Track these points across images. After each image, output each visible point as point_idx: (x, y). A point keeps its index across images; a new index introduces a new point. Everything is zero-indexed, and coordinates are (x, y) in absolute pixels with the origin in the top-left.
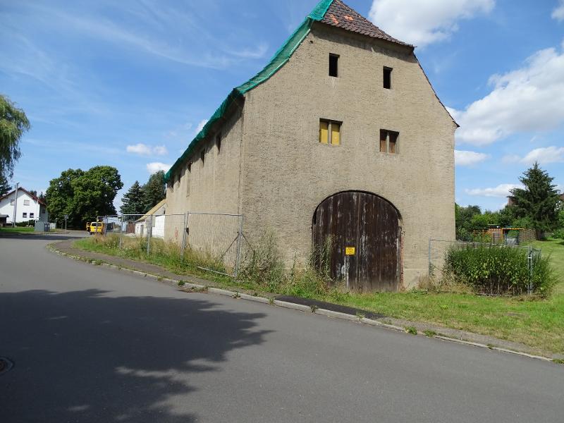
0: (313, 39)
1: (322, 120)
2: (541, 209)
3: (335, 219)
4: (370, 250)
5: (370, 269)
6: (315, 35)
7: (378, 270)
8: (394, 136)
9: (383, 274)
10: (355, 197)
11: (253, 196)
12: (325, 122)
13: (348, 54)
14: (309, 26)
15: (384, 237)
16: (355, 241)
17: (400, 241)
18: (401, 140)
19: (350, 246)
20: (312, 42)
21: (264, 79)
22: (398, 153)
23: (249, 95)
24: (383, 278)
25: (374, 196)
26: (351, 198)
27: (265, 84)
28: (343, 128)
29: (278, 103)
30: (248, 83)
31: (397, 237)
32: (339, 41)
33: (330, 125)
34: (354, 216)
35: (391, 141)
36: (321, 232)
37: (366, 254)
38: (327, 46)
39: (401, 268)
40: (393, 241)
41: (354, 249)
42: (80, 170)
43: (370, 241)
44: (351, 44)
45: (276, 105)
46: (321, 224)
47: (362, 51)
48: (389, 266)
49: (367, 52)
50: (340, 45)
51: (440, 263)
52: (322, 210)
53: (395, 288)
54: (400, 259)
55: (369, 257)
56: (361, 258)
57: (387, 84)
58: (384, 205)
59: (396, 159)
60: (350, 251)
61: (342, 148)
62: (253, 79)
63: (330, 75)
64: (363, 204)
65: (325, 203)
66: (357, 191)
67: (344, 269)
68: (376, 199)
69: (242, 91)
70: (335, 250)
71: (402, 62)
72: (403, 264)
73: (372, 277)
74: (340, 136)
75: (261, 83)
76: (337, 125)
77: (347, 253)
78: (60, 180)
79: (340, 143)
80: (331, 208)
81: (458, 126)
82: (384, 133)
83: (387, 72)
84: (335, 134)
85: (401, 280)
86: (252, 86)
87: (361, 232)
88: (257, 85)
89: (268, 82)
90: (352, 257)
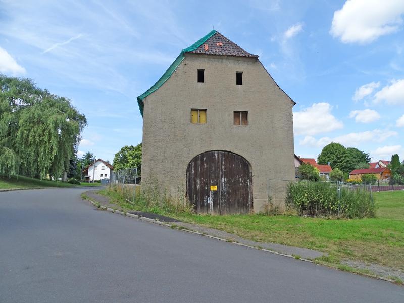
0: (187, 62)
1: (192, 110)
3: (203, 168)
4: (229, 187)
5: (228, 200)
6: (188, 60)
7: (235, 200)
8: (245, 114)
9: (238, 203)
10: (216, 155)
12: (194, 110)
13: (211, 68)
14: (184, 55)
15: (238, 179)
16: (217, 182)
17: (251, 181)
18: (250, 116)
19: (213, 185)
20: (185, 64)
21: (155, 90)
22: (248, 125)
23: (146, 100)
24: (238, 206)
26: (213, 155)
27: (155, 93)
28: (207, 111)
29: (164, 103)
31: (248, 179)
32: (204, 61)
33: (199, 112)
34: (216, 166)
35: (242, 118)
36: (193, 177)
37: (225, 189)
38: (196, 66)
39: (252, 199)
40: (246, 181)
41: (216, 187)
43: (228, 182)
44: (212, 62)
45: (163, 104)
46: (193, 172)
47: (220, 64)
48: (243, 197)
49: (224, 65)
50: (204, 63)
52: (193, 163)
53: (247, 212)
54: (252, 193)
55: (227, 191)
56: (221, 193)
58: (238, 158)
59: (246, 128)
60: (214, 188)
61: (206, 125)
62: (148, 91)
63: (198, 82)
64: (222, 159)
65: (195, 159)
66: (217, 151)
67: (210, 200)
68: (232, 155)
69: (142, 98)
70: (202, 187)
71: (250, 67)
72: (254, 196)
73: (230, 205)
74: (206, 118)
75: (153, 92)
76: (204, 111)
77: (212, 190)
79: (206, 122)
80: (199, 162)
81: (295, 103)
82: (237, 113)
83: (239, 75)
84: (203, 117)
85: (252, 207)
86: (147, 95)
87: (222, 176)
88: (151, 94)
89: (157, 91)
90: (215, 192)
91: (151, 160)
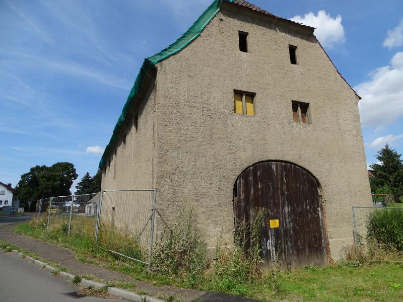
0: (223, 17)
1: (236, 92)
2: (395, 178)
3: (256, 190)
4: (294, 221)
5: (296, 242)
6: (224, 14)
7: (304, 242)
8: (305, 107)
9: (310, 247)
10: (274, 167)
11: (168, 168)
12: (238, 94)
13: (255, 32)
14: (218, 6)
15: (306, 207)
16: (278, 213)
17: (322, 210)
18: (311, 110)
19: (273, 218)
20: (221, 20)
21: (177, 50)
22: (310, 123)
23: (161, 65)
24: (310, 251)
25: (293, 165)
26: (270, 168)
27: (177, 56)
28: (257, 99)
29: (192, 74)
30: (160, 54)
31: (318, 207)
32: (246, 21)
33: (244, 97)
34: (275, 186)
35: (302, 112)
36: (243, 204)
37: (290, 226)
38: (236, 25)
39: (326, 239)
40: (315, 211)
41: (277, 221)
42: (45, 166)
43: (293, 212)
44: (257, 24)
45: (190, 76)
46: (242, 196)
47: (268, 30)
48: (315, 237)
49: (273, 32)
50: (247, 24)
51: (364, 231)
52: (242, 181)
53: (323, 261)
54: (324, 229)
55: (294, 228)
56: (286, 231)
57: (293, 60)
58: (303, 174)
60: (274, 224)
61: (257, 118)
62: (165, 50)
63: (241, 50)
64: (282, 174)
65: (245, 174)
66: (275, 161)
67: (270, 244)
68: (294, 167)
69: (154, 61)
71: (304, 42)
72: (328, 234)
73: (299, 252)
74: (254, 107)
75: (173, 55)
76: (251, 96)
77: (272, 226)
78: (29, 174)
79: (255, 114)
80: (251, 178)
81: (360, 98)
82: (295, 105)
83: (292, 50)
84: (250, 105)
85: (328, 251)
86: (164, 57)
87: (284, 203)
88: (169, 57)
89: (180, 54)
90: (276, 230)
91: (173, 174)
